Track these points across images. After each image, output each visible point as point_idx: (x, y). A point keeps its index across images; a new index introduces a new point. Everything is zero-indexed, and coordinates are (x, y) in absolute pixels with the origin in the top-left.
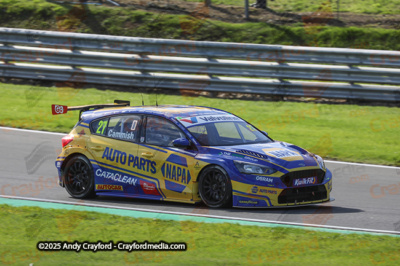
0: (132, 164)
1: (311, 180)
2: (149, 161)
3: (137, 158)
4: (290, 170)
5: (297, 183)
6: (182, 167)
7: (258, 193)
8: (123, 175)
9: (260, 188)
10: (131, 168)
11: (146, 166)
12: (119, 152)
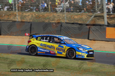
0: (48, 47)
1: (92, 53)
2: (53, 47)
3: (50, 46)
4: (89, 50)
5: (90, 53)
6: (62, 48)
7: (83, 55)
8: (45, 50)
9: (83, 53)
10: (48, 48)
11: (52, 48)
12: (44, 44)
